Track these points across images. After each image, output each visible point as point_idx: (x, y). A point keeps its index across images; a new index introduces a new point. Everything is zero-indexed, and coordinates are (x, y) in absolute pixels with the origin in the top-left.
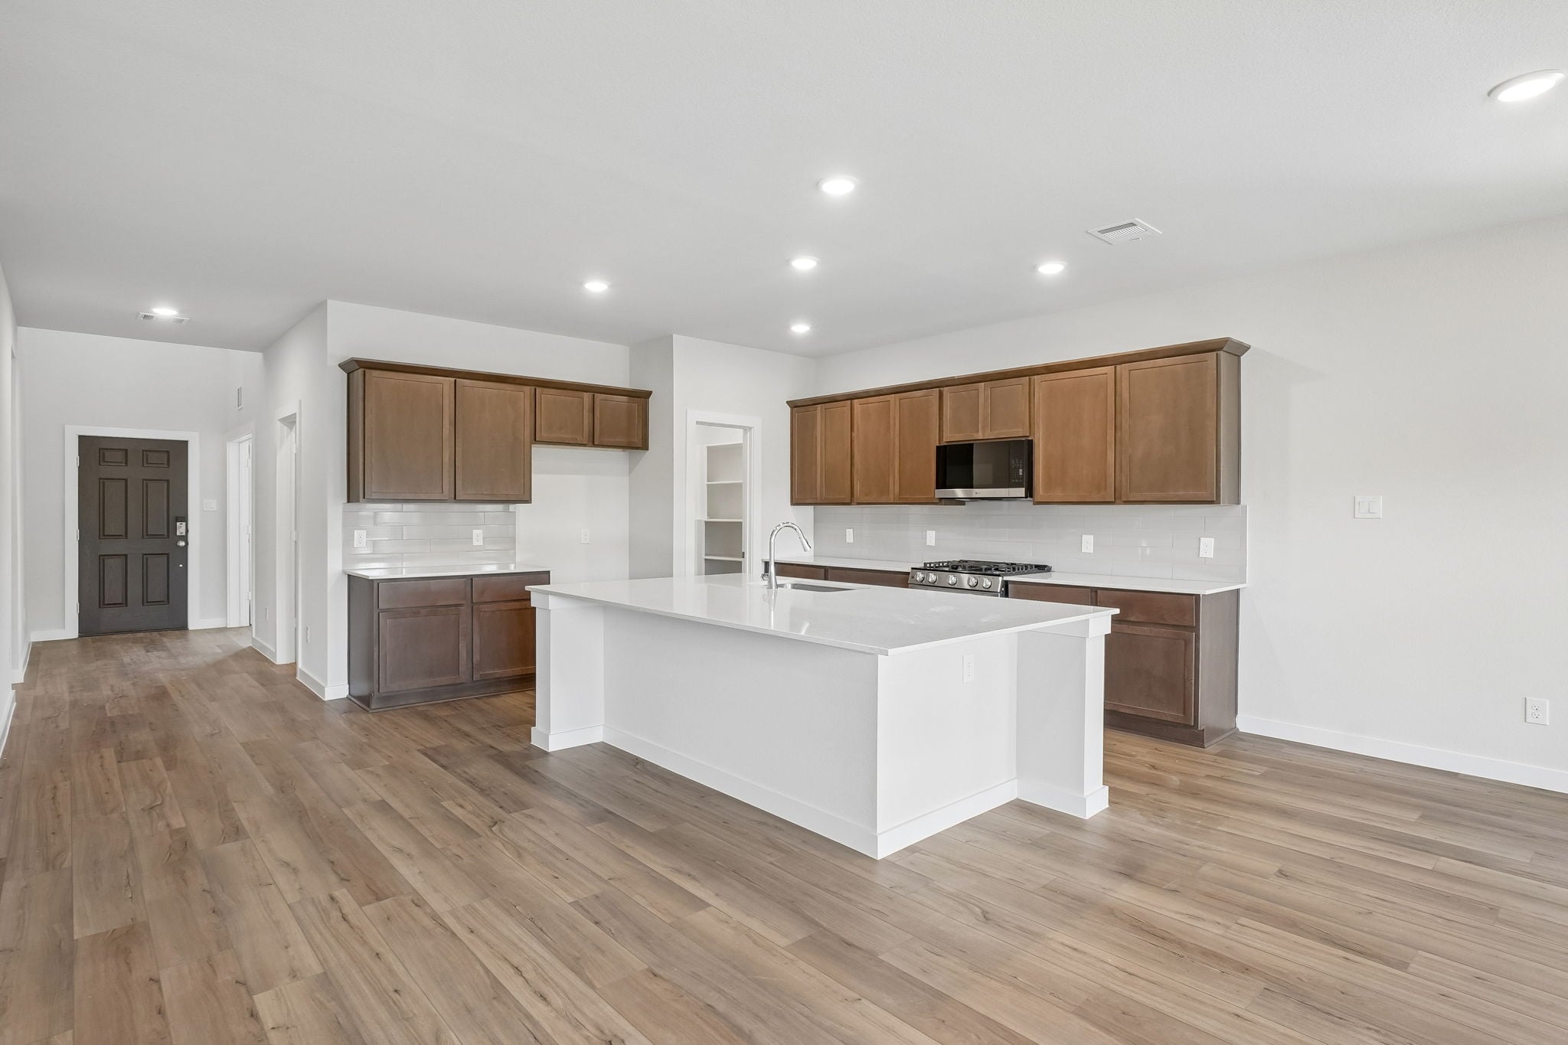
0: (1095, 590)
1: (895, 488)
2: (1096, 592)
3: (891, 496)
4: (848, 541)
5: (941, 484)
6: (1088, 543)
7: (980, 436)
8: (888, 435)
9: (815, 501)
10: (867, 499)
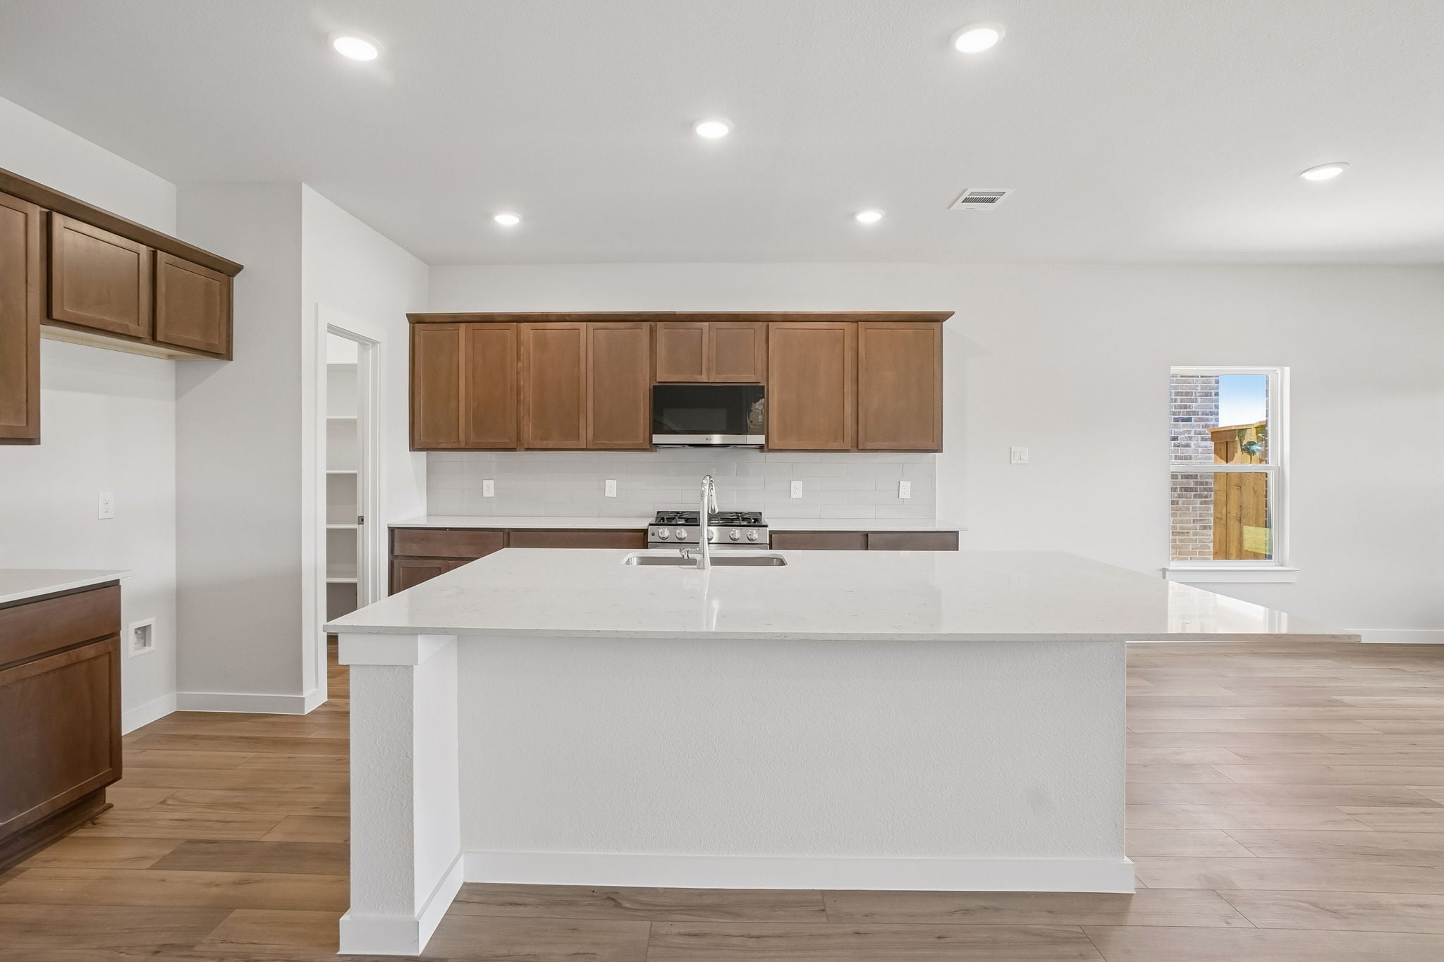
0: (866, 535)
1: (587, 431)
2: (867, 535)
3: (583, 440)
4: (486, 495)
5: (658, 428)
6: (797, 488)
7: (704, 378)
8: (576, 369)
9: (455, 446)
10: (544, 444)
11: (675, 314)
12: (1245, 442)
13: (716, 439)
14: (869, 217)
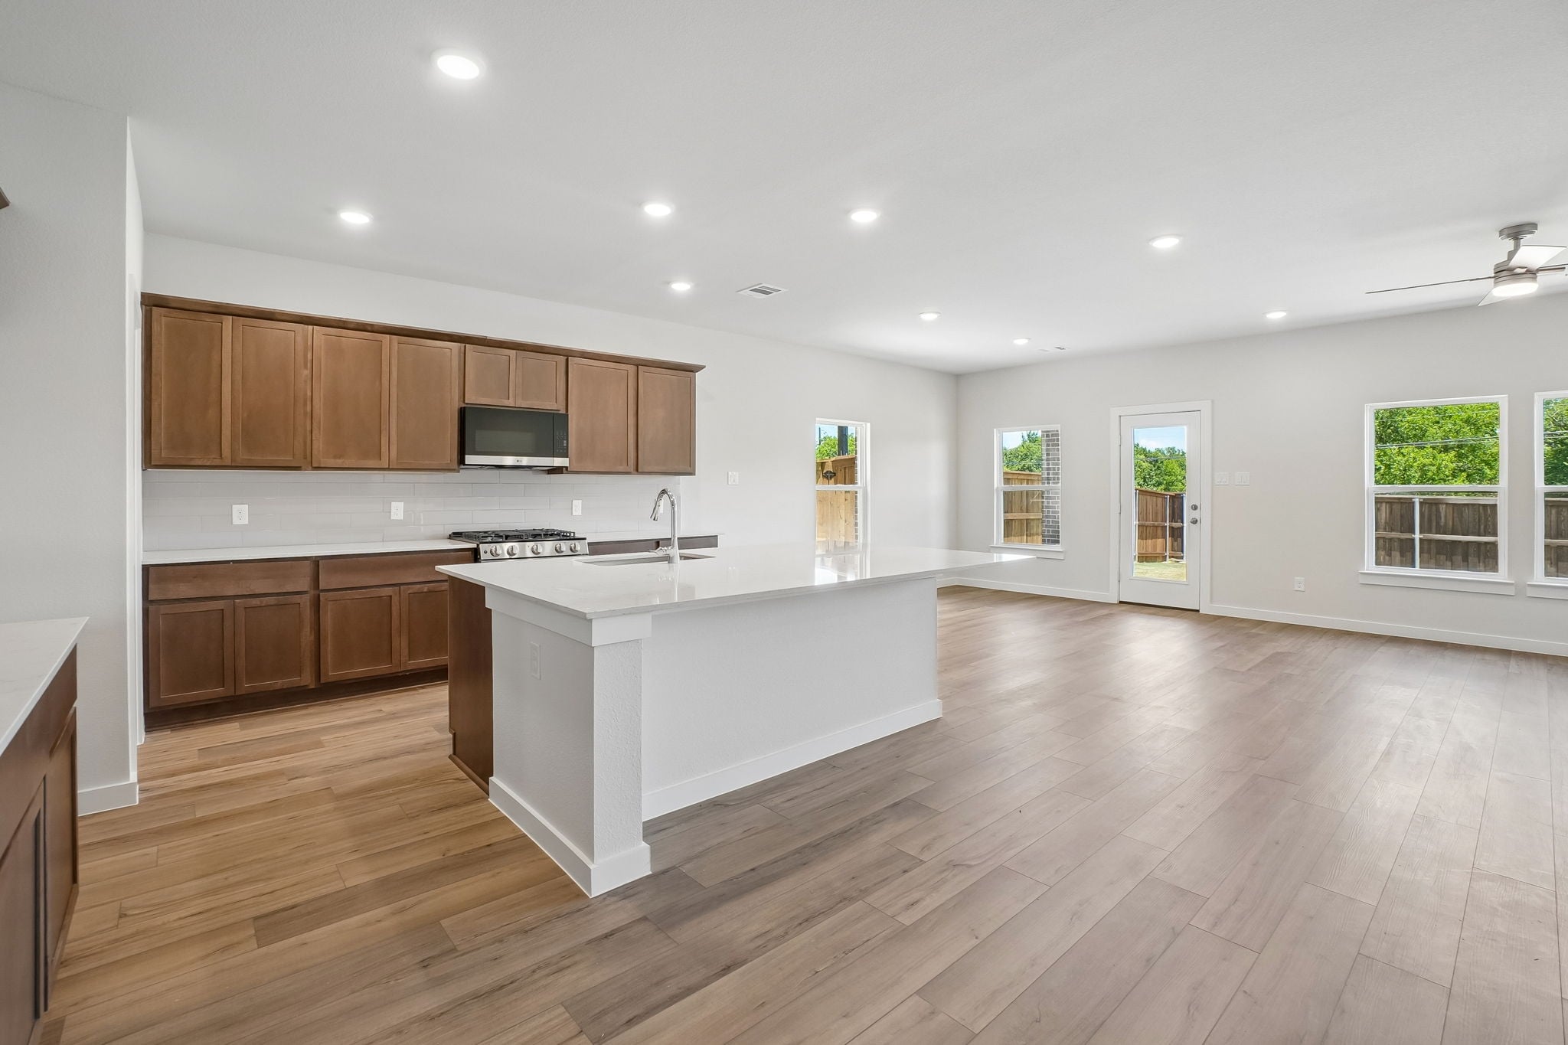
1: (388, 451)
3: (385, 460)
4: (236, 522)
5: (470, 449)
6: (577, 507)
7: (510, 403)
8: (377, 383)
9: (218, 462)
10: (339, 462)
11: (486, 339)
12: (824, 472)
13: (509, 460)
14: (681, 287)
